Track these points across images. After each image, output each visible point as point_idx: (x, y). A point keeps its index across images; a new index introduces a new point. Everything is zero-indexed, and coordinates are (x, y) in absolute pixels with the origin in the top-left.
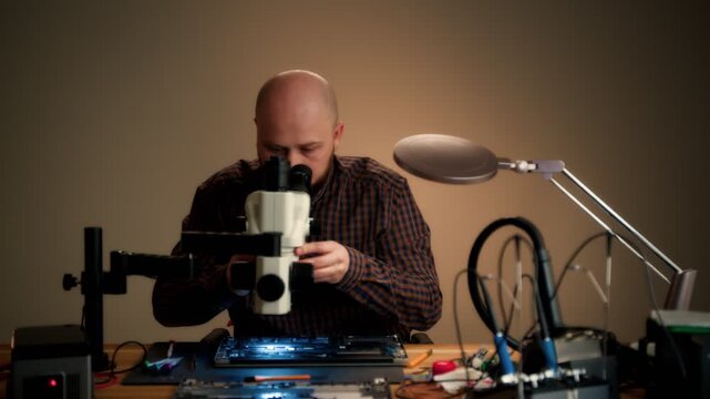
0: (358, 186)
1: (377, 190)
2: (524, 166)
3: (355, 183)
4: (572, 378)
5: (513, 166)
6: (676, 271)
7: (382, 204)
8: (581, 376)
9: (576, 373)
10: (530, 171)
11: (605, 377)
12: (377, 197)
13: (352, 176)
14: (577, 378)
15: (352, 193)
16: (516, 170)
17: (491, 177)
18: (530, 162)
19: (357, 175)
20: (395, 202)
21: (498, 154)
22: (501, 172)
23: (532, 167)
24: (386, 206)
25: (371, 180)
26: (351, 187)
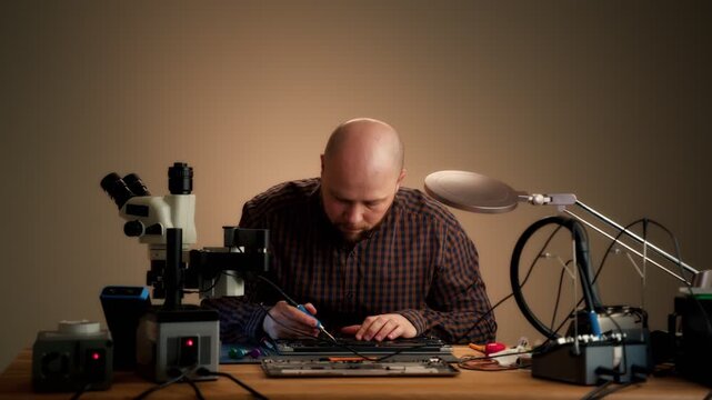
0: (414, 217)
1: (433, 225)
2: (540, 198)
3: (409, 215)
4: (616, 339)
5: (531, 198)
6: (693, 273)
7: (437, 240)
8: (623, 338)
9: (619, 336)
10: (545, 203)
11: (642, 339)
12: (432, 232)
13: (407, 207)
14: (620, 339)
15: (407, 225)
16: (533, 202)
17: (514, 207)
18: (545, 196)
19: (411, 206)
20: (449, 239)
21: (516, 188)
22: (520, 204)
23: (548, 200)
24: (441, 243)
25: (427, 214)
26: (406, 219)
